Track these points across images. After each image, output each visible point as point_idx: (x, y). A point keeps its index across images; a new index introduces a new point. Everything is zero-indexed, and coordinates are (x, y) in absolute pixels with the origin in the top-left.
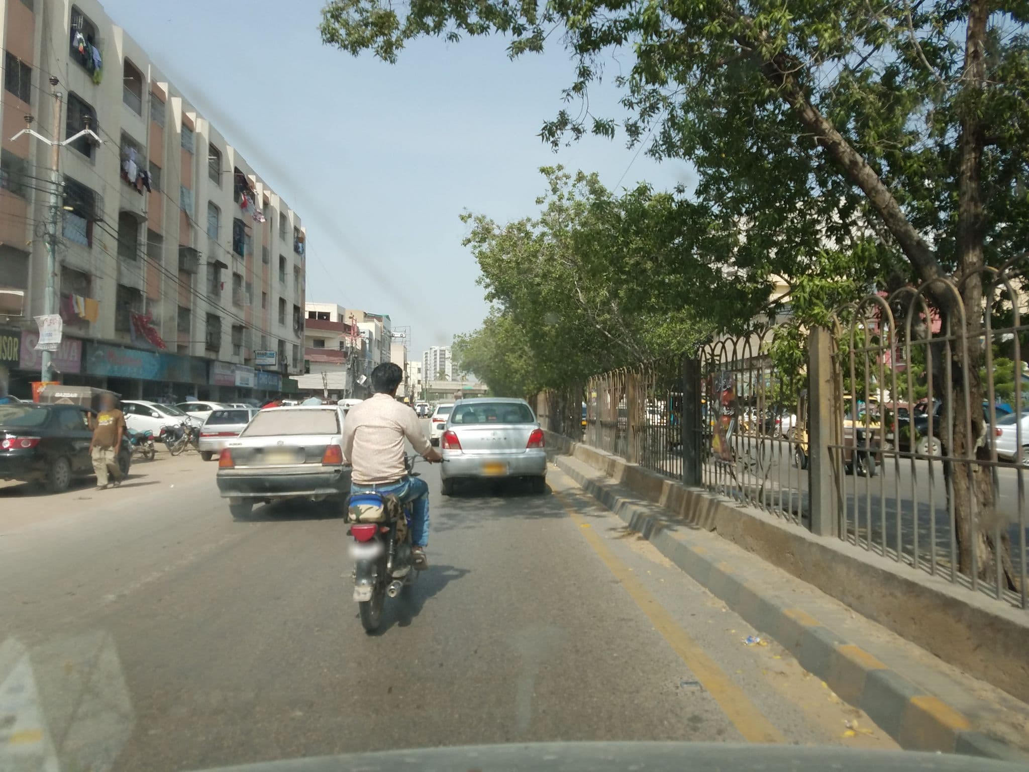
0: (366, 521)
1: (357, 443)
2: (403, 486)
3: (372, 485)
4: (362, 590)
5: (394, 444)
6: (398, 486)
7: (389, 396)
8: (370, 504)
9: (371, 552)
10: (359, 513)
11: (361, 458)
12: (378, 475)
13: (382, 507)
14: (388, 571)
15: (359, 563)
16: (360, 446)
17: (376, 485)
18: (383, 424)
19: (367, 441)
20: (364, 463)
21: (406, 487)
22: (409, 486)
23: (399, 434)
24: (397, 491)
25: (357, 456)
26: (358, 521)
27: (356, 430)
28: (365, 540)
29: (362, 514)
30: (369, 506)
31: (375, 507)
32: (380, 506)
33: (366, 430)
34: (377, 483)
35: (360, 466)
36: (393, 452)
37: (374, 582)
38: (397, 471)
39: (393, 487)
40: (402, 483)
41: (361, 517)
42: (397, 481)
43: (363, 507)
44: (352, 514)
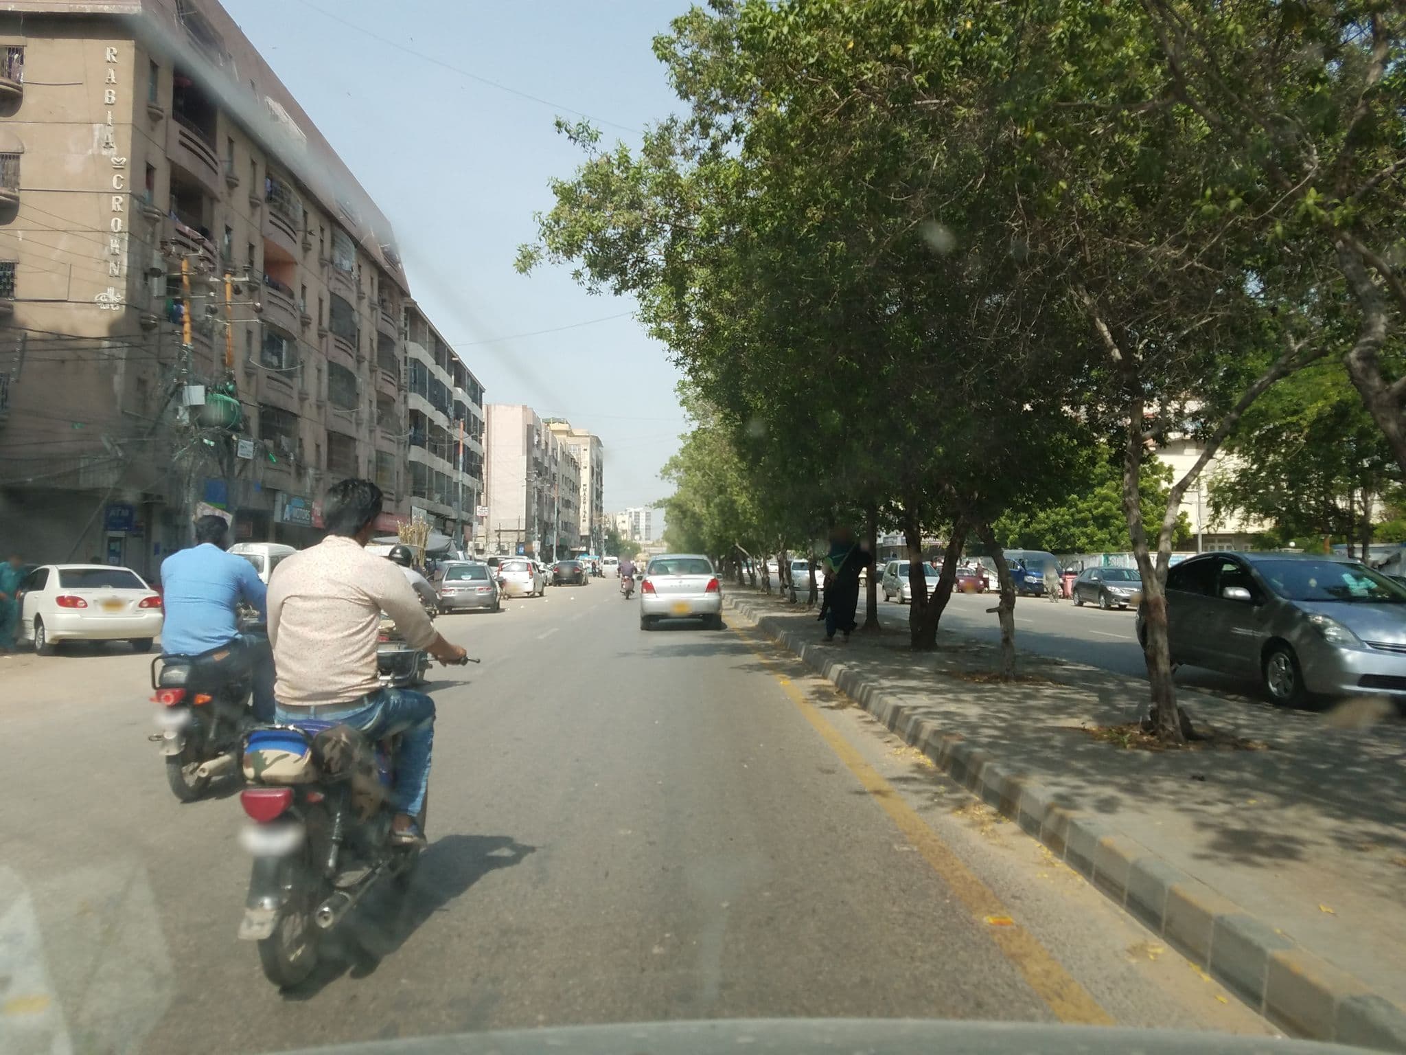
0: (273, 783)
1: (285, 628)
2: (371, 710)
3: (308, 707)
4: (255, 915)
5: (354, 630)
6: (359, 710)
7: (352, 541)
8: (283, 748)
9: (283, 841)
10: (260, 764)
11: (291, 657)
12: (320, 689)
13: (309, 754)
14: (327, 873)
15: (259, 864)
16: (290, 635)
17: (317, 707)
18: (334, 591)
19: (302, 624)
20: (294, 665)
21: (378, 712)
22: (384, 711)
23: (365, 610)
24: (359, 719)
25: (284, 653)
26: (260, 781)
27: (283, 603)
28: (272, 818)
29: (267, 767)
30: (284, 752)
31: (294, 756)
32: (303, 754)
33: (299, 603)
34: (319, 703)
35: (288, 670)
36: (352, 644)
37: (285, 901)
38: (359, 679)
39: (350, 713)
40: (368, 705)
41: (265, 773)
42: (359, 701)
43: (269, 753)
44: (248, 767)
